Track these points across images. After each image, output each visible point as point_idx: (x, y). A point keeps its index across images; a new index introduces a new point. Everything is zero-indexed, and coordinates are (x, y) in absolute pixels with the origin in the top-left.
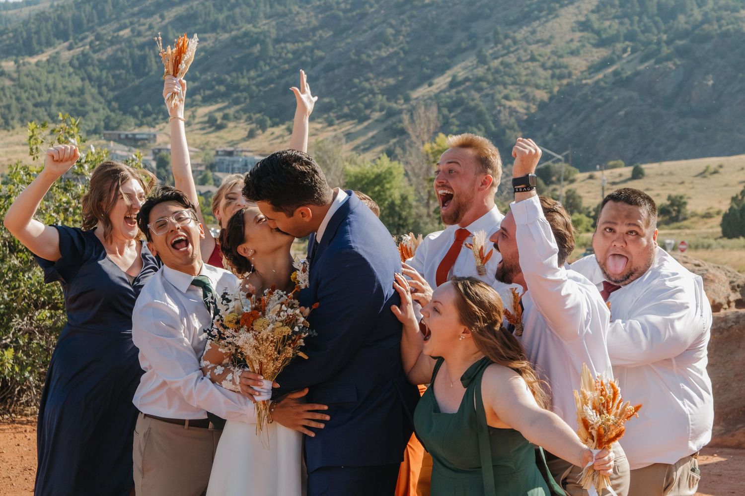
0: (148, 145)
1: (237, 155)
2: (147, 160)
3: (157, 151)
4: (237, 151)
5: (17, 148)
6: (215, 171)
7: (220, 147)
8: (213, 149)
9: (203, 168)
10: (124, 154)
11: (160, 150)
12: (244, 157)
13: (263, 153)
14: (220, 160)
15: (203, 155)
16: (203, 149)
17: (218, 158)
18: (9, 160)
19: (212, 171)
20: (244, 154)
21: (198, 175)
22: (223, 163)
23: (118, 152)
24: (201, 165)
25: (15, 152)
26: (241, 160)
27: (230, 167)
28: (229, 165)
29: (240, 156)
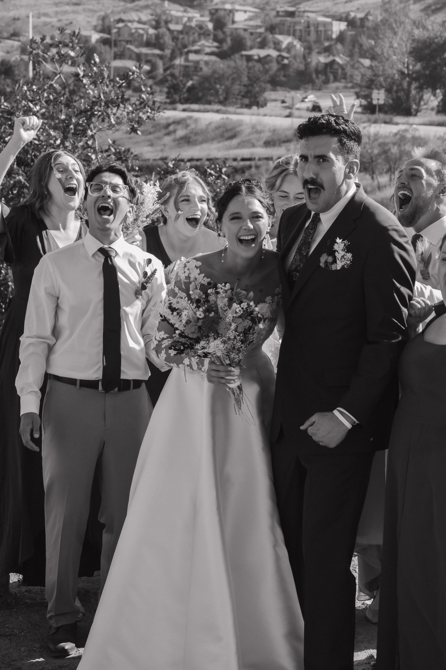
0: (205, 4)
1: (299, 16)
2: (203, 22)
3: (213, 11)
4: (299, 12)
5: (68, 8)
6: (275, 33)
7: (281, 7)
8: (273, 9)
9: (262, 30)
10: (180, 14)
11: (217, 10)
12: (306, 18)
13: (327, 14)
14: (281, 21)
15: (262, 16)
16: (262, 9)
17: (279, 19)
18: (60, 21)
19: (272, 33)
20: (306, 14)
21: (257, 38)
22: (283, 24)
23: (173, 13)
24: (260, 27)
25: (66, 12)
26: (303, 21)
27: (292, 29)
28: (290, 27)
29: (302, 17)
